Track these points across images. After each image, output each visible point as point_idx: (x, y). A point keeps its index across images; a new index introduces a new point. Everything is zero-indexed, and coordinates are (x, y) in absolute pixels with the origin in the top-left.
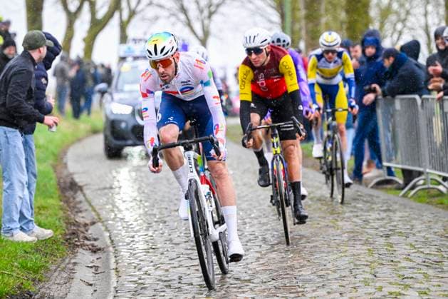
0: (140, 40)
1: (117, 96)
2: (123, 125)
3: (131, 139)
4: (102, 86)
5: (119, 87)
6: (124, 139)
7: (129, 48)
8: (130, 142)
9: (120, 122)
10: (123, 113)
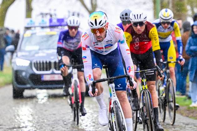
0: (47, 14)
1: (19, 54)
2: (24, 74)
3: (29, 84)
4: (11, 47)
5: (22, 48)
6: (24, 84)
7: (31, 21)
8: (28, 86)
9: (22, 71)
10: (24, 65)
